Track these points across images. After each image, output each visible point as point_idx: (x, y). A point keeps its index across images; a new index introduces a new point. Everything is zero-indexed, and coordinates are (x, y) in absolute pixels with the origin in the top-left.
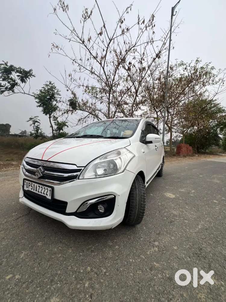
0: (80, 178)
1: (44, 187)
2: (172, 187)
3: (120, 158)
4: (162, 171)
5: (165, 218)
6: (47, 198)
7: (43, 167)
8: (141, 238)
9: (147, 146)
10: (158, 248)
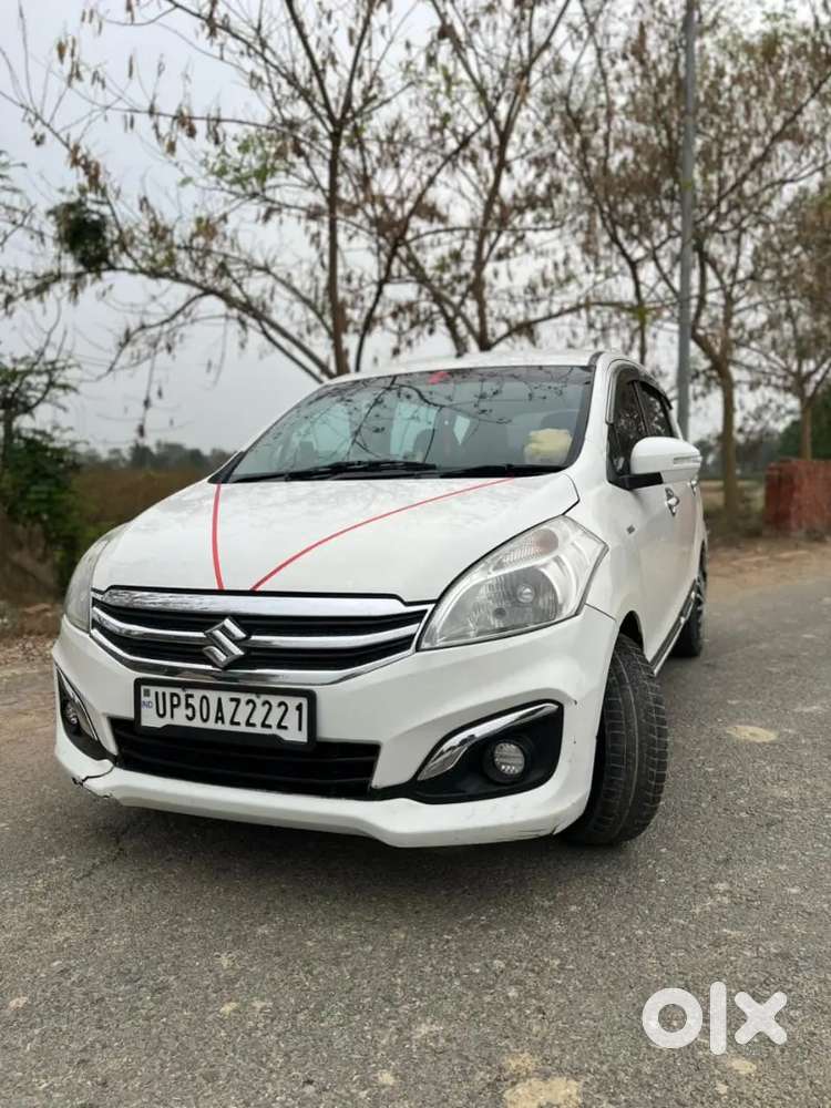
0: (425, 645)
1: (264, 697)
2: (759, 699)
3: (557, 560)
4: (699, 625)
5: (743, 815)
6: (287, 738)
7: (238, 619)
8: (660, 877)
9: (637, 496)
10: (733, 896)
